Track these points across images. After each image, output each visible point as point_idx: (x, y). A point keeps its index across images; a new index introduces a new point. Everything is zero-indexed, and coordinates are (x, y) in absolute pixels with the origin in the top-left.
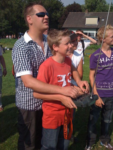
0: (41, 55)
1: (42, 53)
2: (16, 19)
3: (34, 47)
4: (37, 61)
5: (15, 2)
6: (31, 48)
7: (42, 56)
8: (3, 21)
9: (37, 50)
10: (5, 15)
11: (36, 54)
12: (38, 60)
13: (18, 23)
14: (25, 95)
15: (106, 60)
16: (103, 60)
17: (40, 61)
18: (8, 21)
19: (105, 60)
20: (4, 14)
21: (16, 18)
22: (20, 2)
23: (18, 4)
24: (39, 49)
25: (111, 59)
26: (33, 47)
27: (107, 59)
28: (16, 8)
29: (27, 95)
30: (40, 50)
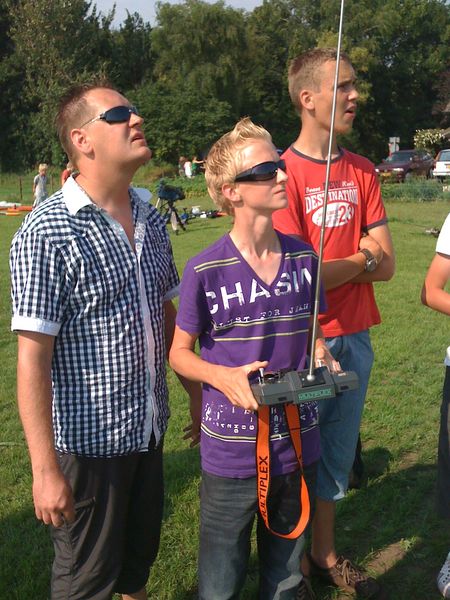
0: (122, 253)
1: (126, 246)
2: (263, 93)
3: (96, 229)
4: (108, 276)
5: (259, 29)
6: (82, 232)
7: (125, 260)
8: (210, 105)
9: (108, 236)
10: (218, 80)
11: (104, 251)
12: (111, 271)
13: (268, 109)
14: (67, 398)
15: (254, 296)
16: (239, 294)
17: (118, 276)
18: (226, 104)
19: (247, 293)
20: (213, 77)
21: (261, 89)
22: (276, 26)
23: (270, 33)
24: (114, 235)
25: (276, 291)
26: (91, 228)
27: (258, 290)
28: (262, 51)
29: (75, 398)
30: (119, 238)
